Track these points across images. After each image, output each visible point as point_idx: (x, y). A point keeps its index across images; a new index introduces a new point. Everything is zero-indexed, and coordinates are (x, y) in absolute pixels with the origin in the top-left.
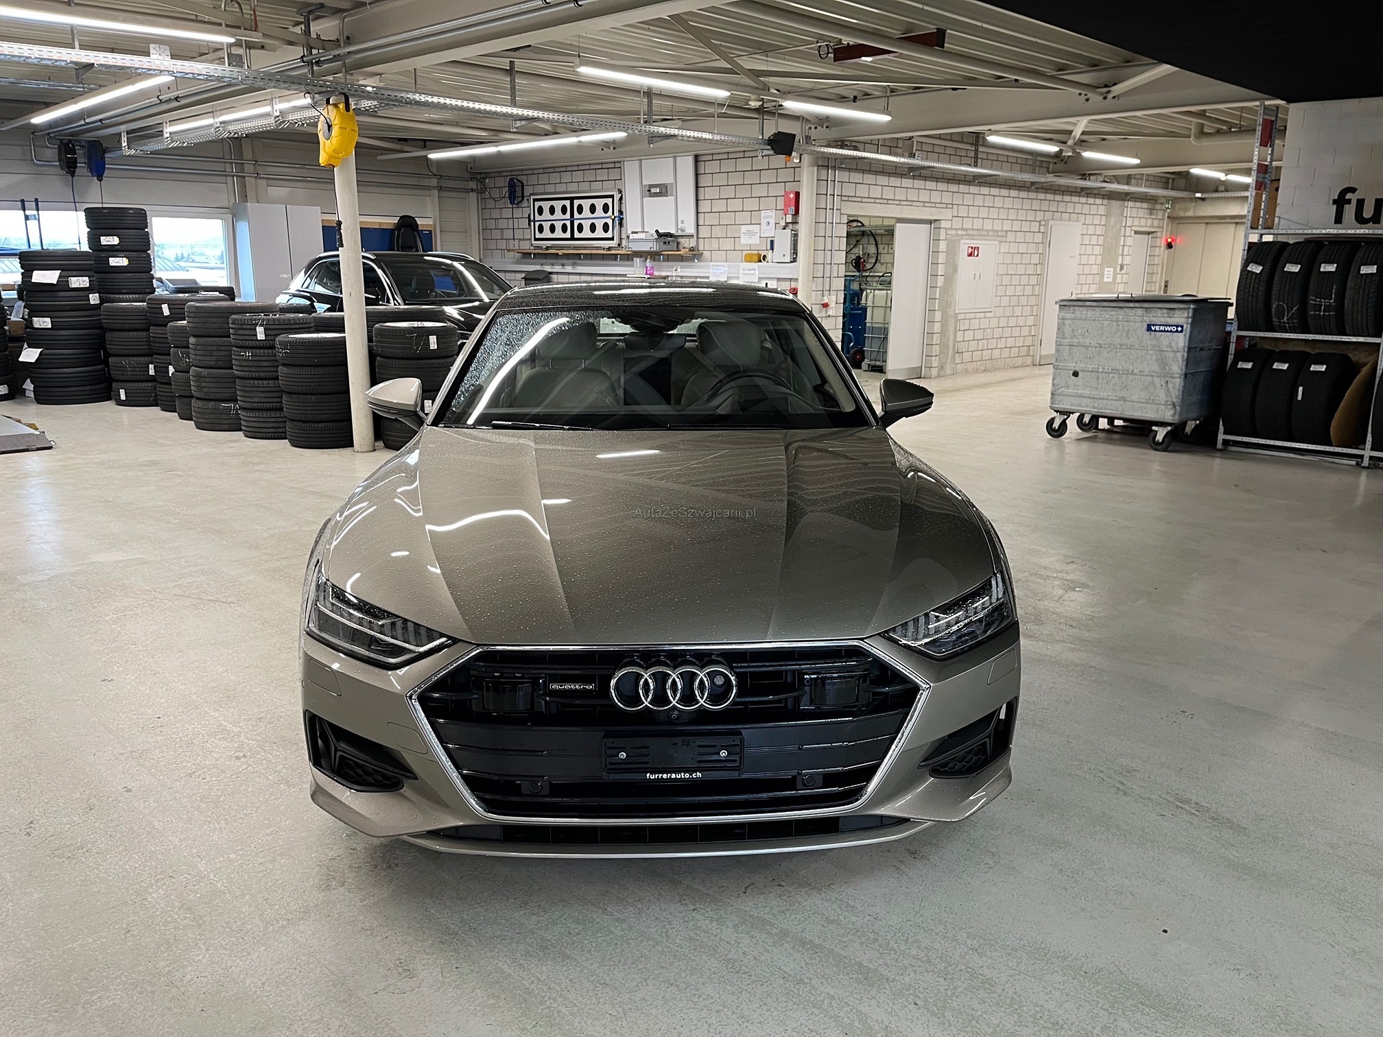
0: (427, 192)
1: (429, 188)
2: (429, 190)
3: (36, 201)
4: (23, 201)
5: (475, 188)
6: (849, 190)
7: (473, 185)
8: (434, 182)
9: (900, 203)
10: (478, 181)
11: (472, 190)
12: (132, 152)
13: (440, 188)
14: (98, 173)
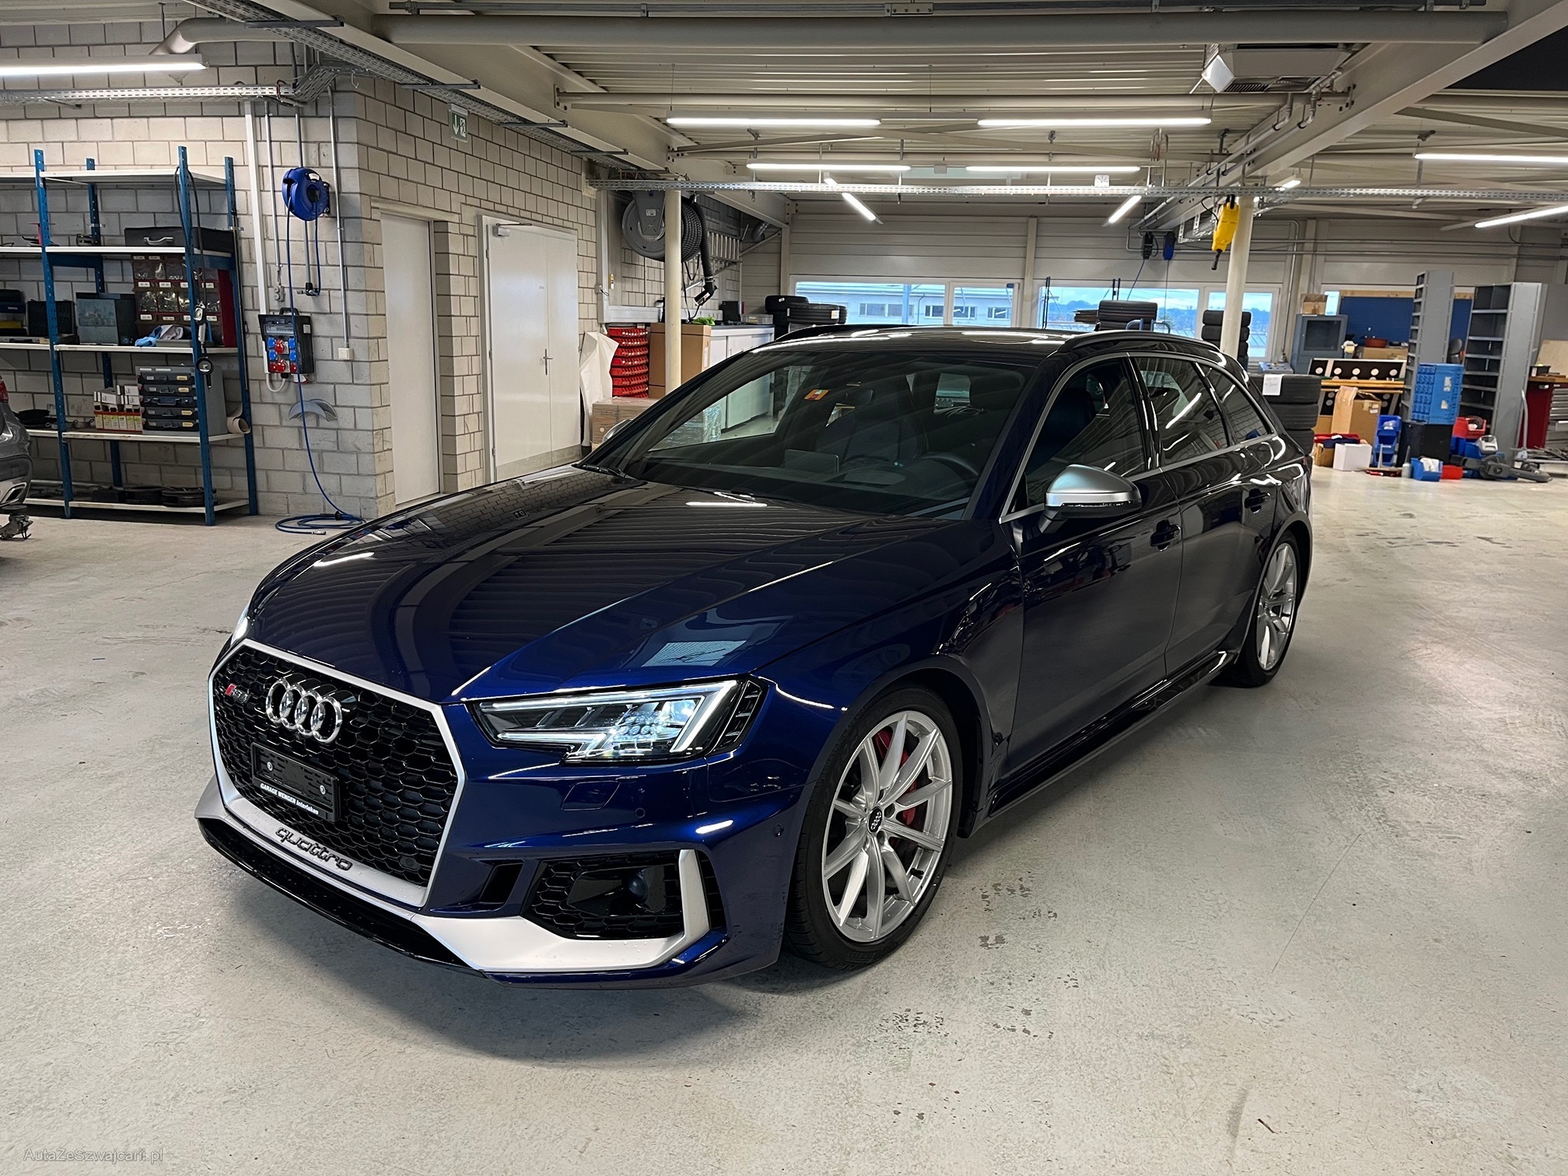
0: (1506, 261)
1: (1509, 257)
2: (1508, 258)
4: (1114, 281)
8: (1515, 250)
12: (1186, 240)
13: (1519, 257)
14: (1168, 256)
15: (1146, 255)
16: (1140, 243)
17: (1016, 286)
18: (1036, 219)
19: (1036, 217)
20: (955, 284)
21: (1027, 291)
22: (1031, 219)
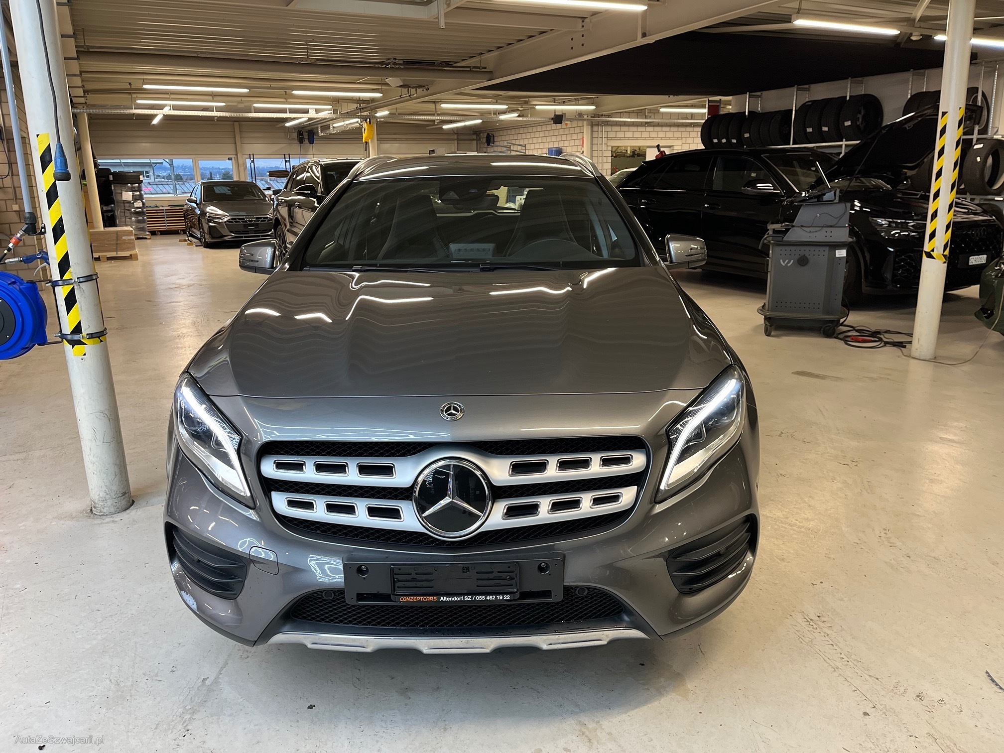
0: (453, 142)
2: (453, 140)
3: (289, 155)
4: (284, 155)
5: (475, 138)
6: (612, 135)
7: (475, 137)
9: (645, 139)
10: (477, 135)
11: (474, 140)
12: (322, 134)
14: (311, 142)
15: (301, 141)
16: (295, 135)
17: (233, 159)
18: (237, 123)
19: (237, 121)
20: (199, 159)
21: (240, 162)
22: (235, 123)
